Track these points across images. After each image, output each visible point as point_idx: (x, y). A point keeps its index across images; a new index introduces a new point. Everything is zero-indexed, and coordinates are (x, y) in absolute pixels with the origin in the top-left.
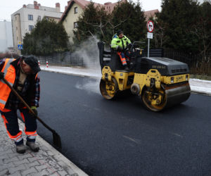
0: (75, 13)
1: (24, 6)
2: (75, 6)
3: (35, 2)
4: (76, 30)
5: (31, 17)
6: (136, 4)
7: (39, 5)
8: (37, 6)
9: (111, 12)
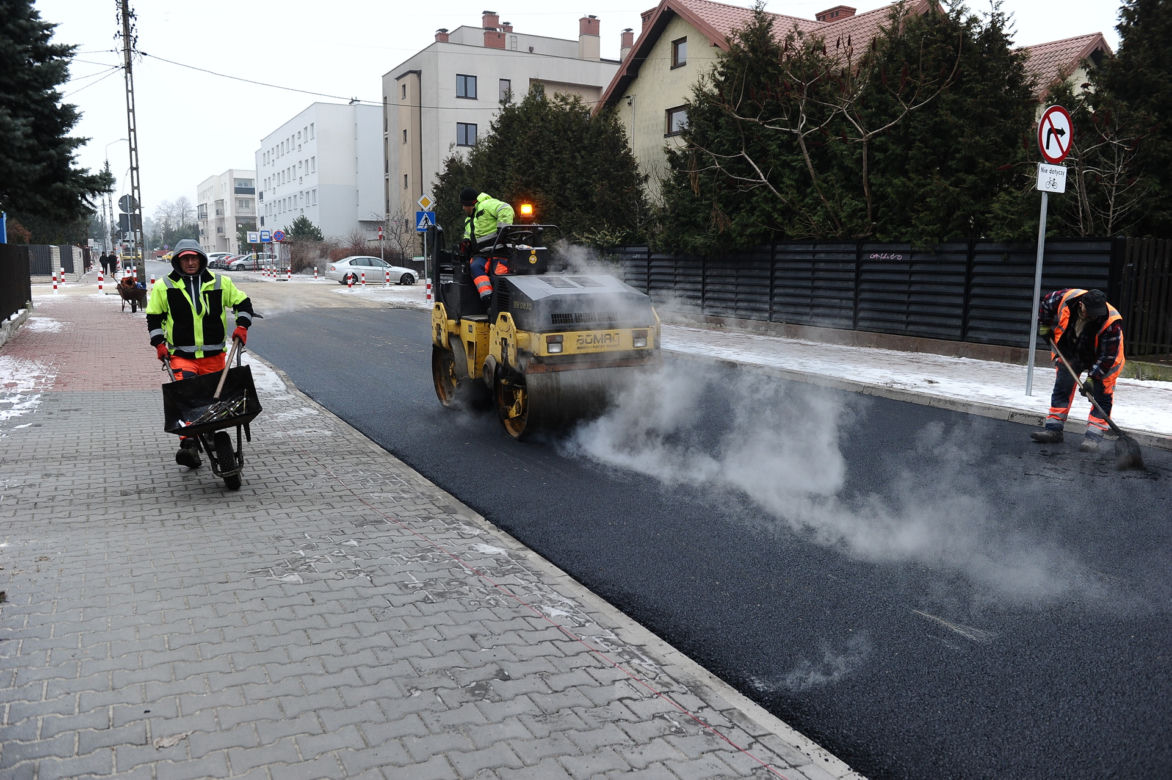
0: (676, 64)
1: (442, 36)
2: (675, 32)
3: (490, 17)
4: (679, 144)
5: (467, 87)
6: (986, 22)
7: (507, 27)
8: (495, 32)
9: (856, 58)
